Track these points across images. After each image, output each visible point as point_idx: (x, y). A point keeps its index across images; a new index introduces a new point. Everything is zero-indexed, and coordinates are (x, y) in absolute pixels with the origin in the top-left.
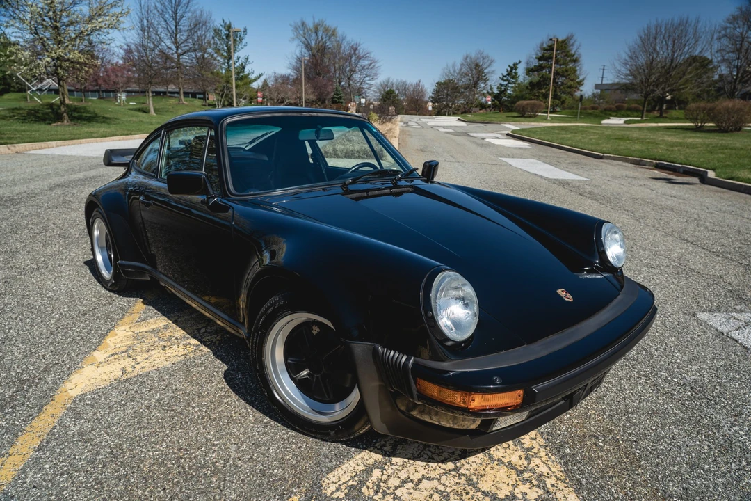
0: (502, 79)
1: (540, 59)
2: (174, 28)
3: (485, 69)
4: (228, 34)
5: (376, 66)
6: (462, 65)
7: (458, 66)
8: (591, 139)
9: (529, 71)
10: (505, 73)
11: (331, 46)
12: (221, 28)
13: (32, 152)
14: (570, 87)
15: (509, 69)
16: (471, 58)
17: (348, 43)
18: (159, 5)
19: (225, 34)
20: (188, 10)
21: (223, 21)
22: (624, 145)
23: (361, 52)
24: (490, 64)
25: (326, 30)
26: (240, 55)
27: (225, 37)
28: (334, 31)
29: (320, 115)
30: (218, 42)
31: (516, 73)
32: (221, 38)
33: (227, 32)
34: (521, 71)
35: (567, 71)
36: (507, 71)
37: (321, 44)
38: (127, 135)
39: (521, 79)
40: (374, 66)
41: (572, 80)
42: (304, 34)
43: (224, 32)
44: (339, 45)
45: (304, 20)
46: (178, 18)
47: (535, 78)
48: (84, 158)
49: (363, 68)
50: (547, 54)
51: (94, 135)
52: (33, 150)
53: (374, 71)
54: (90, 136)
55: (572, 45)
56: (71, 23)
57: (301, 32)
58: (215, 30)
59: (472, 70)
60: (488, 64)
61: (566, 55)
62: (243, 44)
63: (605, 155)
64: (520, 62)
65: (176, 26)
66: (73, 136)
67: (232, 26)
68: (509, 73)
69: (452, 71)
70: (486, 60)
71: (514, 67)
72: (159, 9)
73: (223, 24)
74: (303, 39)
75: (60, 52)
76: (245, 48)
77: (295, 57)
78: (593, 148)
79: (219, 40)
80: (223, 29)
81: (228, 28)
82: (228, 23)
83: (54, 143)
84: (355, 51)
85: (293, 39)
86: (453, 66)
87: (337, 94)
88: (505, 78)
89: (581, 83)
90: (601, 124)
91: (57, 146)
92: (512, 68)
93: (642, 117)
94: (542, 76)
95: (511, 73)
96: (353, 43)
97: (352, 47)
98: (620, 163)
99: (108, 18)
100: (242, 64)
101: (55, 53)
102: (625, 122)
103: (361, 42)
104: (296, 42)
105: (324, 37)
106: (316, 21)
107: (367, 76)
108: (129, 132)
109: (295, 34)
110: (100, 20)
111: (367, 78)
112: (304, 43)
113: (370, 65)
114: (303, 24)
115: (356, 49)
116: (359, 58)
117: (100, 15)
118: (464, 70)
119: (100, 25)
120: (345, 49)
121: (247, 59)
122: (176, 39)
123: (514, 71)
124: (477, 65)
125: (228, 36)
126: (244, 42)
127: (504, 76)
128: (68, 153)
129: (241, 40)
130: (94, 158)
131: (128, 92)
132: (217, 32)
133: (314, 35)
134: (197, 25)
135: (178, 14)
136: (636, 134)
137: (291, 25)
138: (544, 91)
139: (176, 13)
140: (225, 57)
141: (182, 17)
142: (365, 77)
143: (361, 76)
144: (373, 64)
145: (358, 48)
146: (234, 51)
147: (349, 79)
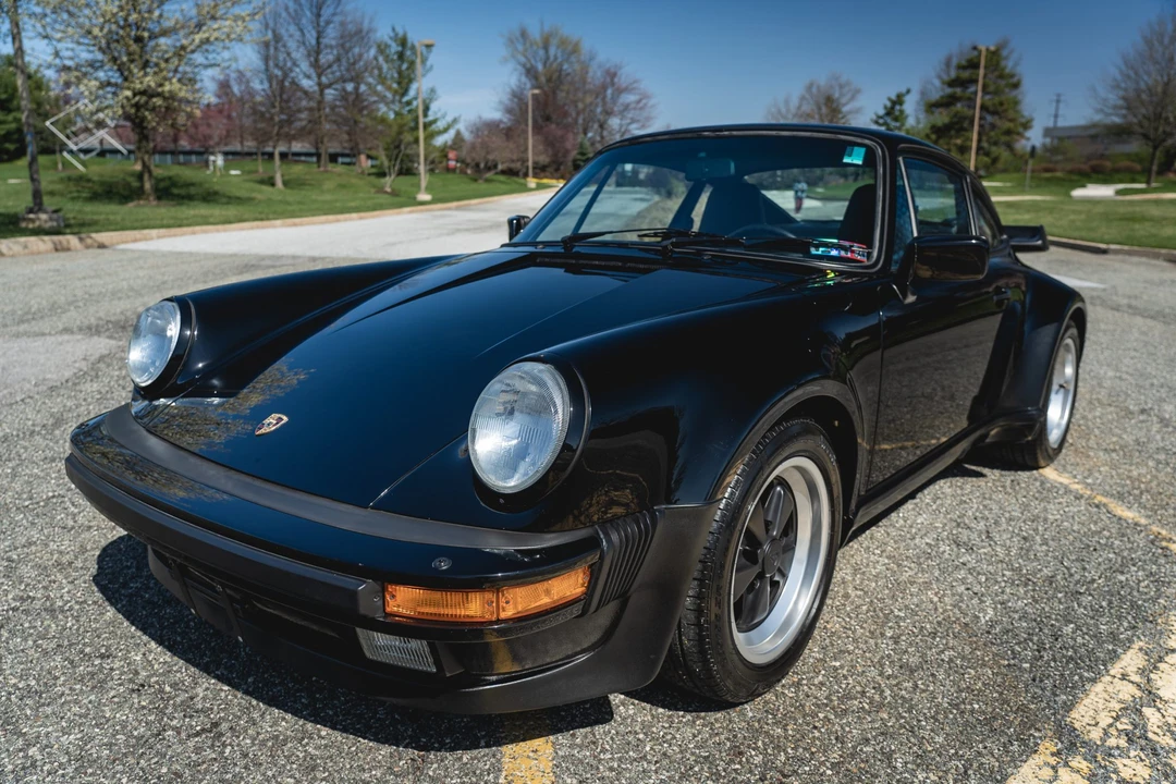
0: (876, 123)
1: (952, 83)
2: (314, 42)
3: (845, 105)
4: (402, 52)
5: (650, 104)
6: (803, 98)
7: (794, 102)
8: (1073, 221)
9: (931, 107)
10: (882, 112)
11: (570, 70)
12: (389, 42)
13: (122, 246)
14: (1008, 132)
15: (889, 104)
16: (818, 87)
17: (600, 66)
18: (291, 5)
19: (397, 52)
20: (338, 10)
21: (394, 29)
22: (1141, 230)
23: (623, 79)
24: (853, 98)
25: (563, 42)
26: (420, 87)
27: (395, 57)
28: (576, 45)
30: (385, 67)
31: (902, 112)
32: (388, 59)
33: (400, 49)
34: (910, 106)
35: (1001, 104)
36: (885, 107)
37: (555, 65)
38: (262, 220)
39: (911, 122)
40: (645, 105)
41: (1011, 120)
42: (526, 50)
43: (395, 48)
44: (585, 70)
45: (525, 26)
46: (322, 24)
47: (942, 117)
48: (215, 256)
49: (627, 107)
50: (966, 74)
51: (211, 220)
52: (123, 242)
53: (645, 114)
54: (205, 221)
55: (1006, 58)
56: (164, 33)
57: (520, 47)
58: (379, 46)
59: (820, 109)
60: (849, 96)
61: (1001, 77)
62: (427, 67)
63: (1113, 247)
64: (908, 91)
65: (318, 39)
66: (179, 222)
67: (409, 38)
68: (890, 112)
69: (784, 110)
70: (846, 89)
71: (898, 100)
72: (291, 10)
73: (392, 34)
74: (523, 59)
75: (150, 81)
76: (430, 73)
77: (508, 90)
78: (1084, 234)
79: (387, 62)
80: (394, 45)
81: (403, 42)
82: (401, 33)
83: (154, 232)
84: (612, 80)
85: (506, 60)
86: (787, 102)
87: (583, 154)
88: (881, 121)
89: (1027, 125)
90: (1071, 197)
91: (159, 237)
92: (894, 103)
93: (1148, 182)
94: (956, 115)
95: (894, 109)
96: (608, 66)
97: (607, 72)
98: (1144, 259)
99: (228, 23)
100: (424, 102)
101: (141, 83)
102: (1118, 193)
103: (623, 64)
104: (511, 65)
105: (559, 54)
106: (547, 28)
107: (633, 121)
108: (263, 216)
109: (510, 50)
110: (216, 26)
111: (634, 126)
112: (524, 66)
113: (639, 101)
114: (524, 34)
115: (615, 75)
116: (620, 91)
117: (213, 18)
118: (806, 108)
119: (216, 34)
120: (595, 75)
121: (433, 91)
122: (317, 60)
123: (898, 107)
124: (829, 100)
125: (401, 56)
126: (429, 63)
127: (881, 117)
128: (186, 248)
129: (424, 61)
130: (231, 256)
131: (226, 154)
132: (382, 49)
133: (542, 52)
134: (355, 36)
135: (322, 19)
136: (1155, 212)
138: (959, 141)
139: (319, 15)
141: (328, 23)
142: (630, 124)
143: (624, 122)
144: (644, 101)
145: (619, 74)
146: (411, 81)
147: (602, 126)
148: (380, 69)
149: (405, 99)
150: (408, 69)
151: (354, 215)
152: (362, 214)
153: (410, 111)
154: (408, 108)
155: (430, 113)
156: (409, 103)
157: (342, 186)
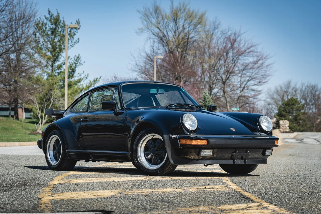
4: (55, 29)
5: (266, 64)
11: (197, 37)
12: (45, 21)
17: (223, 33)
19: (51, 29)
21: (49, 12)
23: (242, 44)
25: (190, 16)
27: (50, 33)
28: (201, 17)
29: (159, 83)
30: (42, 40)
32: (44, 33)
33: (54, 26)
37: (182, 35)
40: (262, 64)
42: (158, 23)
43: (50, 25)
44: (210, 36)
45: (158, 4)
49: (246, 67)
53: (262, 72)
57: (154, 21)
58: (37, 25)
62: (75, 41)
67: (61, 18)
73: (48, 16)
74: (157, 30)
76: (76, 45)
77: (144, 55)
79: (43, 36)
80: (49, 23)
81: (56, 21)
82: (55, 15)
84: (232, 45)
85: (142, 30)
96: (229, 33)
97: (229, 39)
100: (70, 67)
103: (242, 32)
104: (146, 35)
105: (186, 26)
106: (176, 5)
107: (252, 79)
109: (145, 23)
111: (252, 82)
112: (157, 35)
114: (157, 10)
115: (235, 40)
116: (240, 54)
120: (218, 41)
121: (78, 58)
125: (54, 32)
126: (76, 37)
129: (71, 36)
132: (39, 27)
133: (172, 24)
137: (139, 12)
140: (49, 59)
142: (249, 80)
143: (243, 79)
144: (260, 62)
145: (238, 40)
146: (61, 50)
147: (224, 83)
148: (37, 42)
149: (57, 64)
150: (59, 41)
151: (17, 143)
152: (22, 143)
153: (59, 74)
154: (59, 71)
155: (75, 75)
156: (59, 67)
157: (5, 129)
